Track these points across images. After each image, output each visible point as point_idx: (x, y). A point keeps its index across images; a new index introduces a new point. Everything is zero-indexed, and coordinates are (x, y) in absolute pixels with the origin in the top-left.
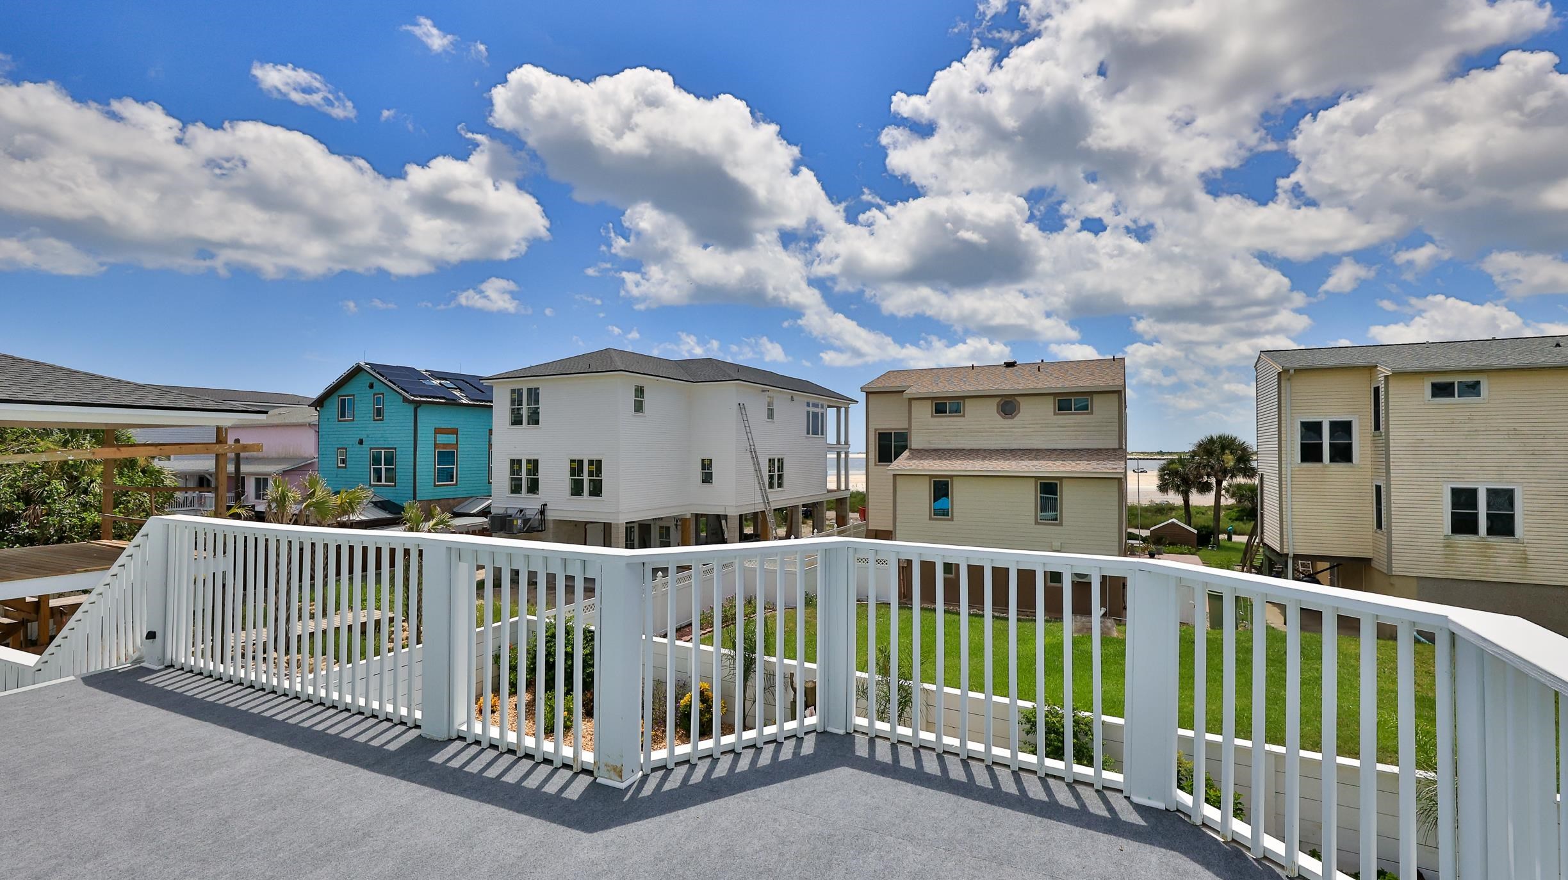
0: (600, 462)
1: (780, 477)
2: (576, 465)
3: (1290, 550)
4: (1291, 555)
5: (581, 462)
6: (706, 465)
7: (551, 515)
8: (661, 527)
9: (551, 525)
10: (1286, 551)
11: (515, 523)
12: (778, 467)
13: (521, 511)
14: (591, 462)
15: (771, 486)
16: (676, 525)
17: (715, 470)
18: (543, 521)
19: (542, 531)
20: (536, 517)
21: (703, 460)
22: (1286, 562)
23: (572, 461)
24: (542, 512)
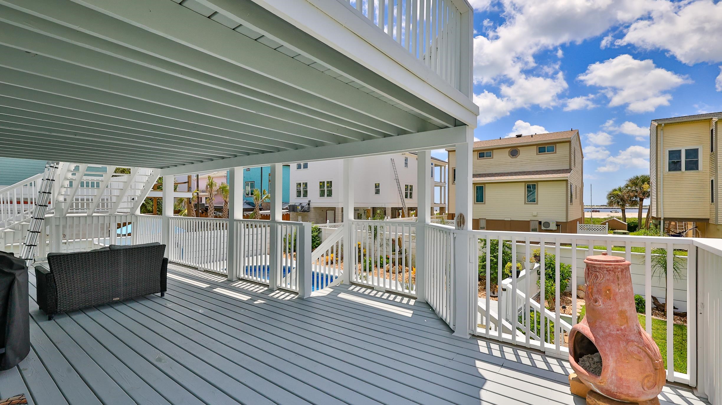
0: (331, 182)
1: (411, 194)
2: (322, 184)
3: (661, 216)
4: (662, 218)
5: (324, 182)
6: (377, 186)
7: (312, 205)
8: (358, 214)
9: (312, 210)
10: (659, 216)
11: (298, 208)
12: (410, 189)
13: (301, 204)
14: (328, 182)
15: (406, 197)
16: (365, 213)
17: (381, 188)
18: (309, 208)
19: (308, 212)
20: (306, 206)
21: (376, 184)
22: (660, 222)
23: (321, 182)
24: (309, 204)
